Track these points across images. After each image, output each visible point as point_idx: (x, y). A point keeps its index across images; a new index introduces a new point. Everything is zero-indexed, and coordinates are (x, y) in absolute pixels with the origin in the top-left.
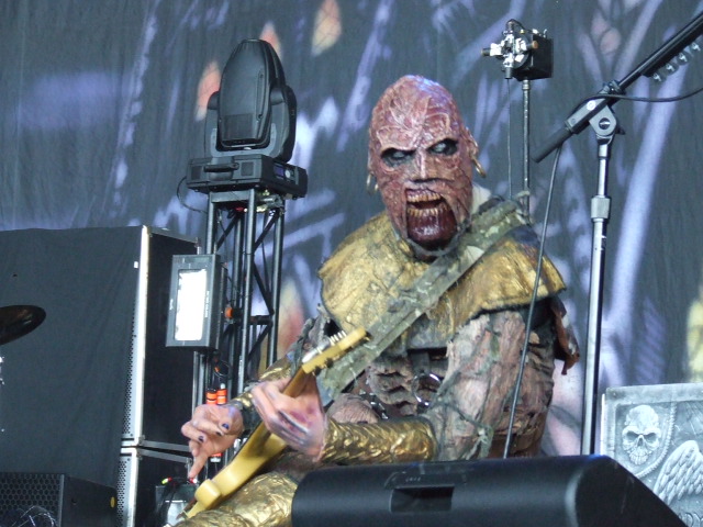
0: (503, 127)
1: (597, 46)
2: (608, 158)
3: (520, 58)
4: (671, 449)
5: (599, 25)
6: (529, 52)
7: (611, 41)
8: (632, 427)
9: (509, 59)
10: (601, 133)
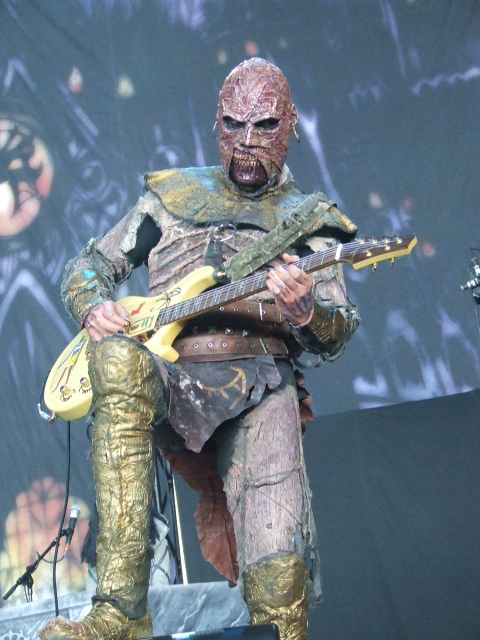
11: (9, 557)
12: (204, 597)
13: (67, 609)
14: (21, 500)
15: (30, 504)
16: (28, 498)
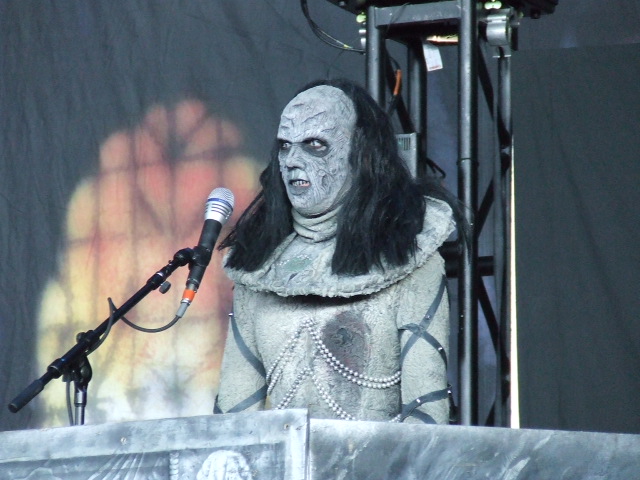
11: (70, 297)
12: (522, 464)
13: (166, 455)
14: (114, 151)
15: (134, 166)
16: (132, 149)
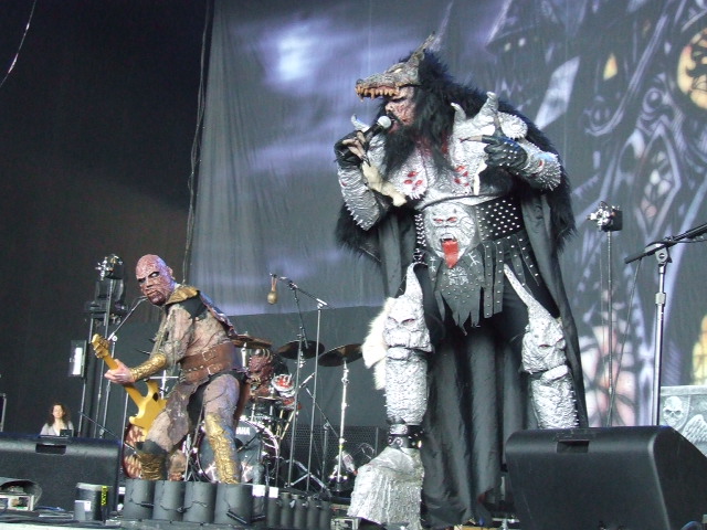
0: (597, 255)
1: (644, 214)
2: (664, 273)
3: (606, 221)
4: (689, 419)
5: (645, 204)
6: (610, 218)
7: (651, 211)
8: (668, 407)
9: (601, 222)
10: (660, 261)
